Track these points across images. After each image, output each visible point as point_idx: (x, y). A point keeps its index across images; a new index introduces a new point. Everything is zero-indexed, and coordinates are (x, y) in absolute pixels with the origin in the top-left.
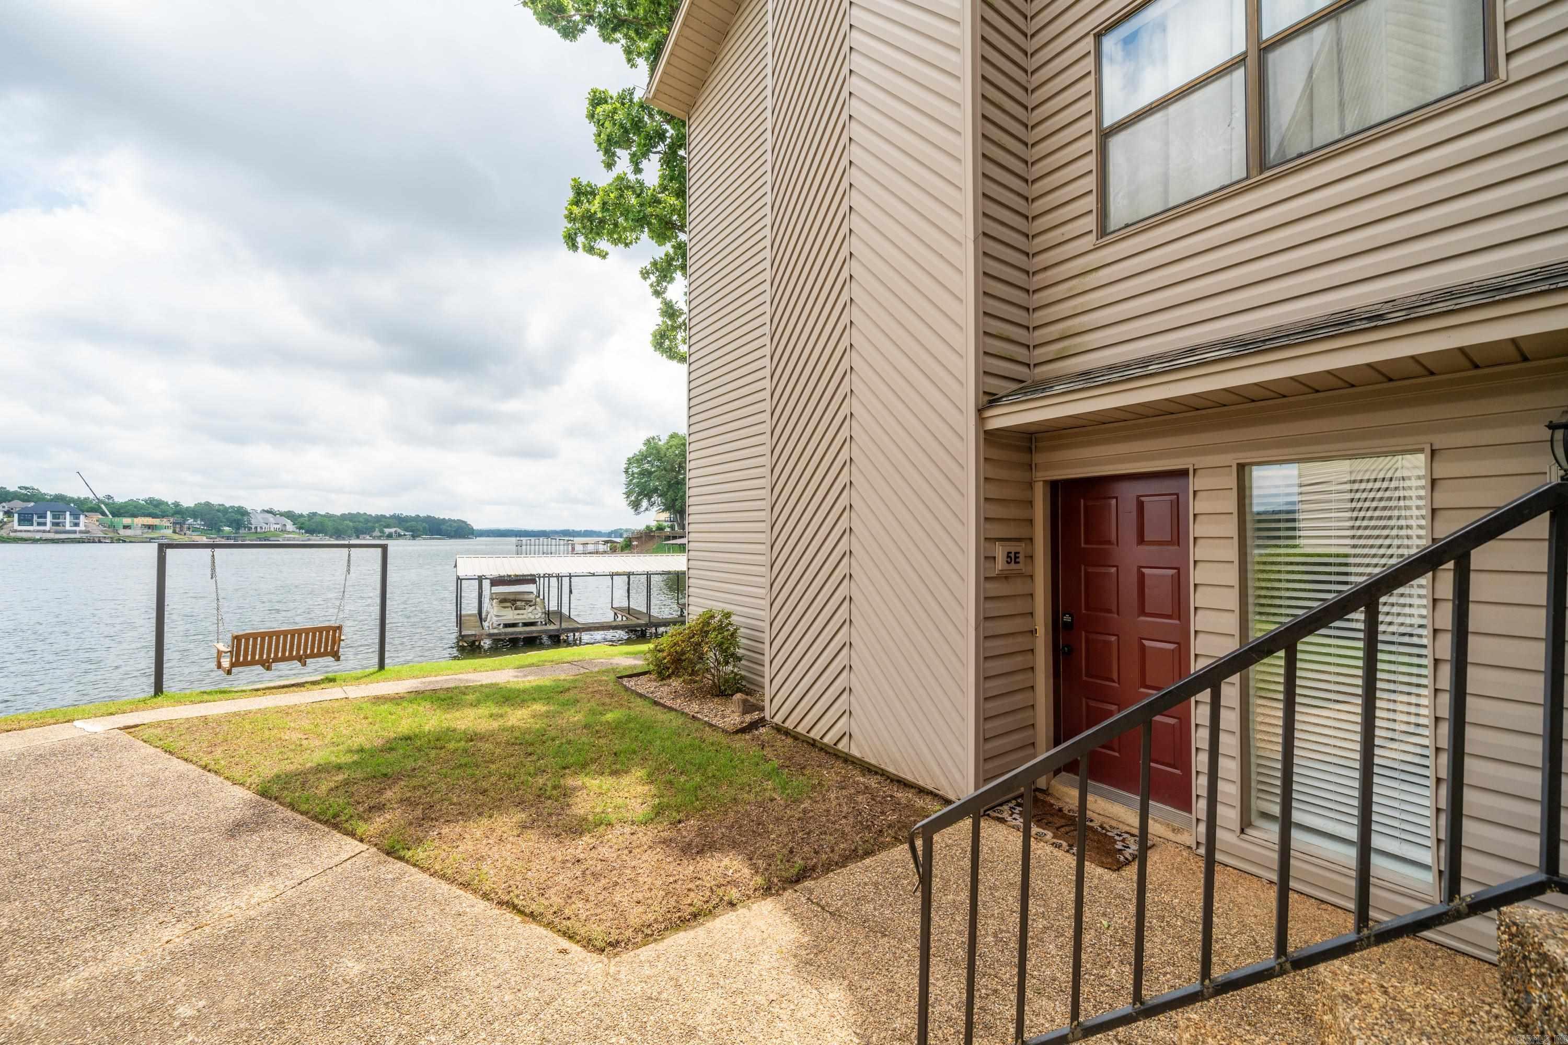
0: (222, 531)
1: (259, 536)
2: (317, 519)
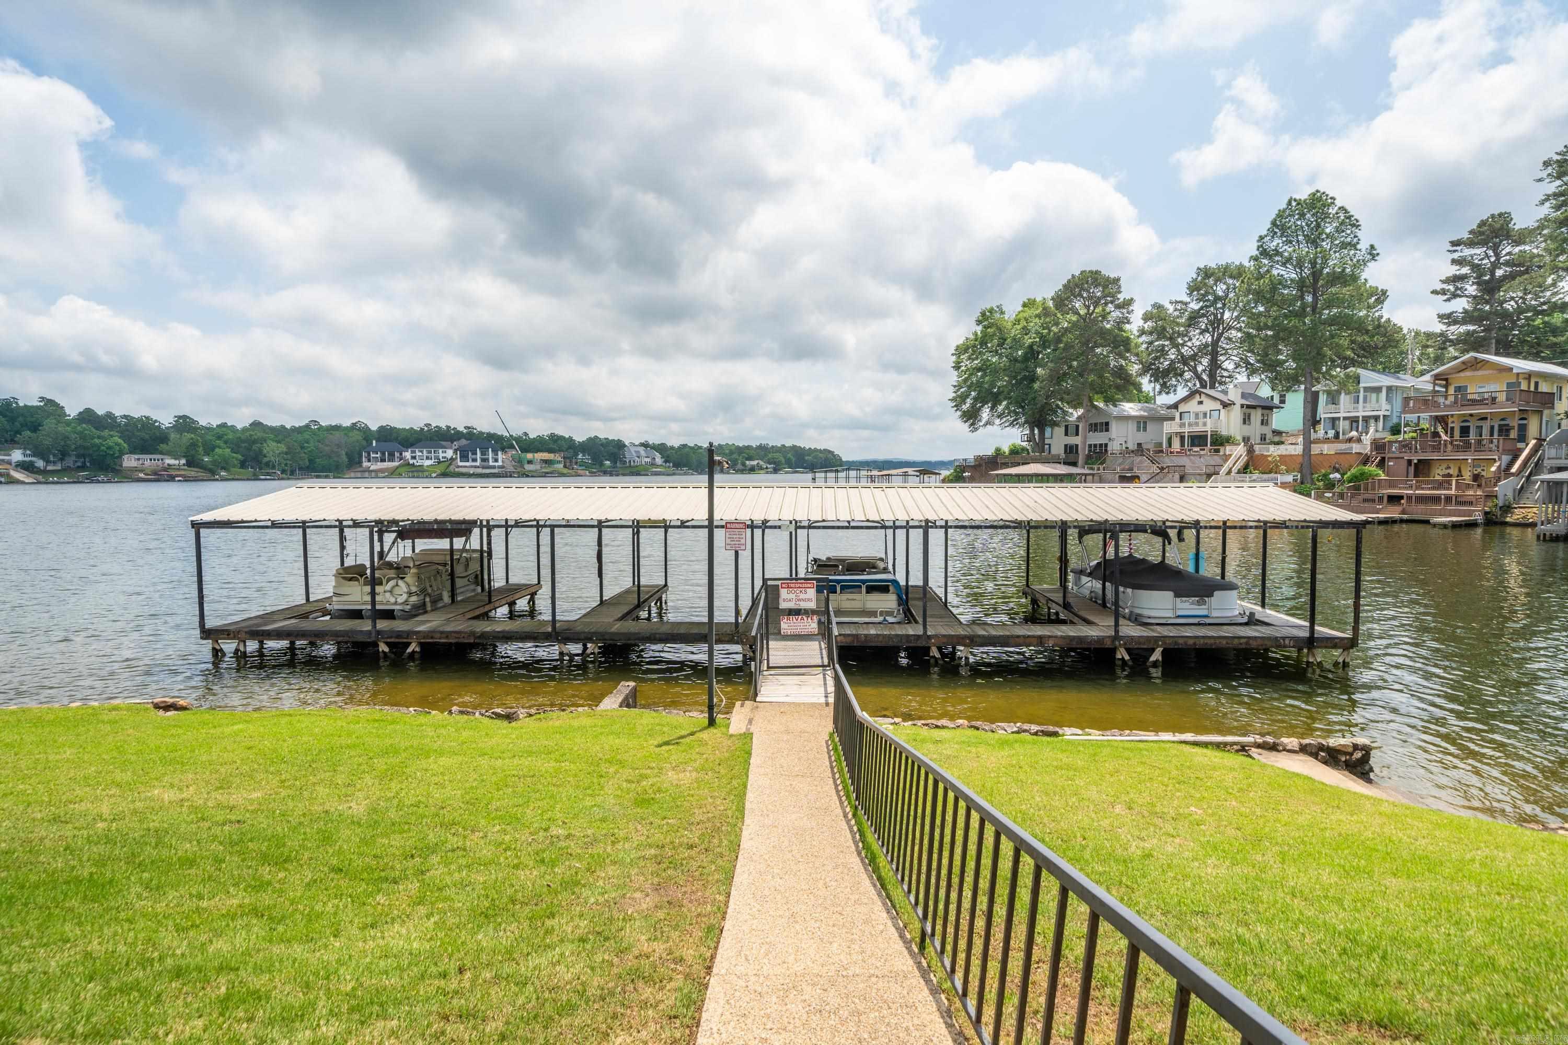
0: (603, 465)
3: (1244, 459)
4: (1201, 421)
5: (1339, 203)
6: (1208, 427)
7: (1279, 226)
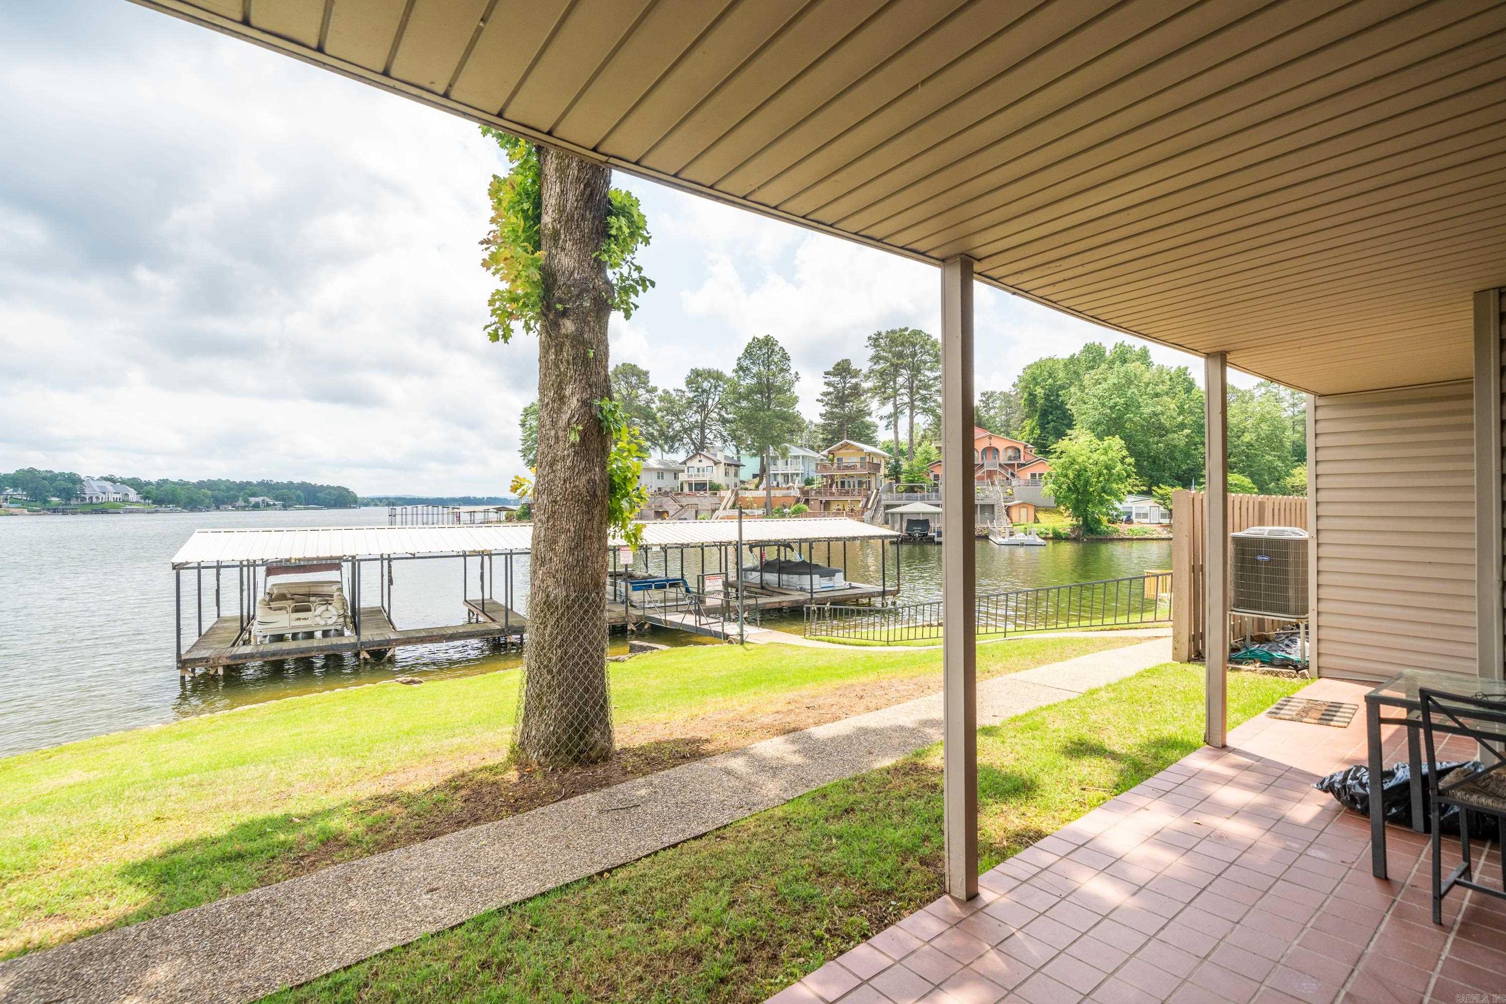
0: (49, 502)
1: (95, 507)
2: (168, 487)
3: (733, 499)
4: (701, 473)
5: (780, 344)
6: (706, 478)
7: (748, 353)
